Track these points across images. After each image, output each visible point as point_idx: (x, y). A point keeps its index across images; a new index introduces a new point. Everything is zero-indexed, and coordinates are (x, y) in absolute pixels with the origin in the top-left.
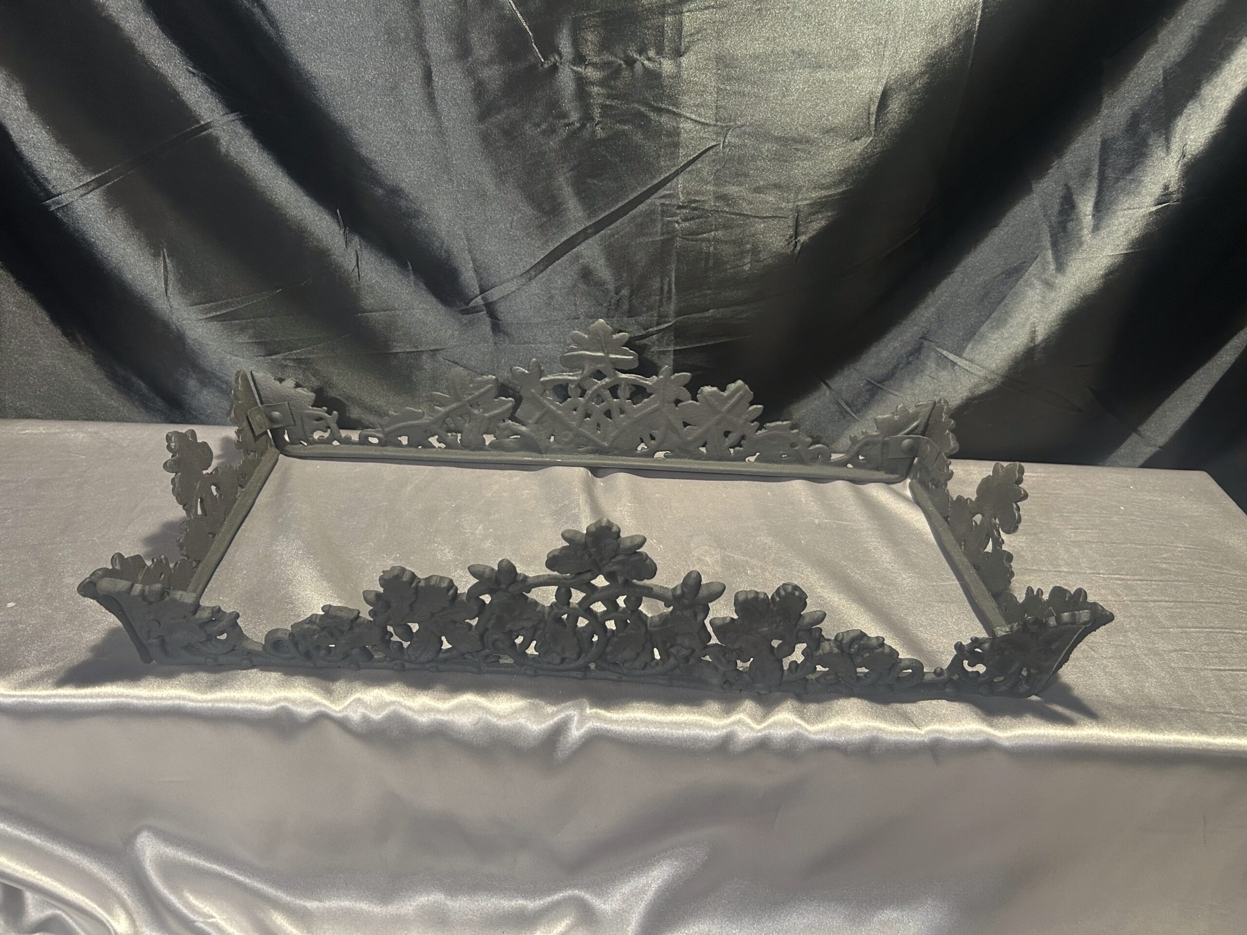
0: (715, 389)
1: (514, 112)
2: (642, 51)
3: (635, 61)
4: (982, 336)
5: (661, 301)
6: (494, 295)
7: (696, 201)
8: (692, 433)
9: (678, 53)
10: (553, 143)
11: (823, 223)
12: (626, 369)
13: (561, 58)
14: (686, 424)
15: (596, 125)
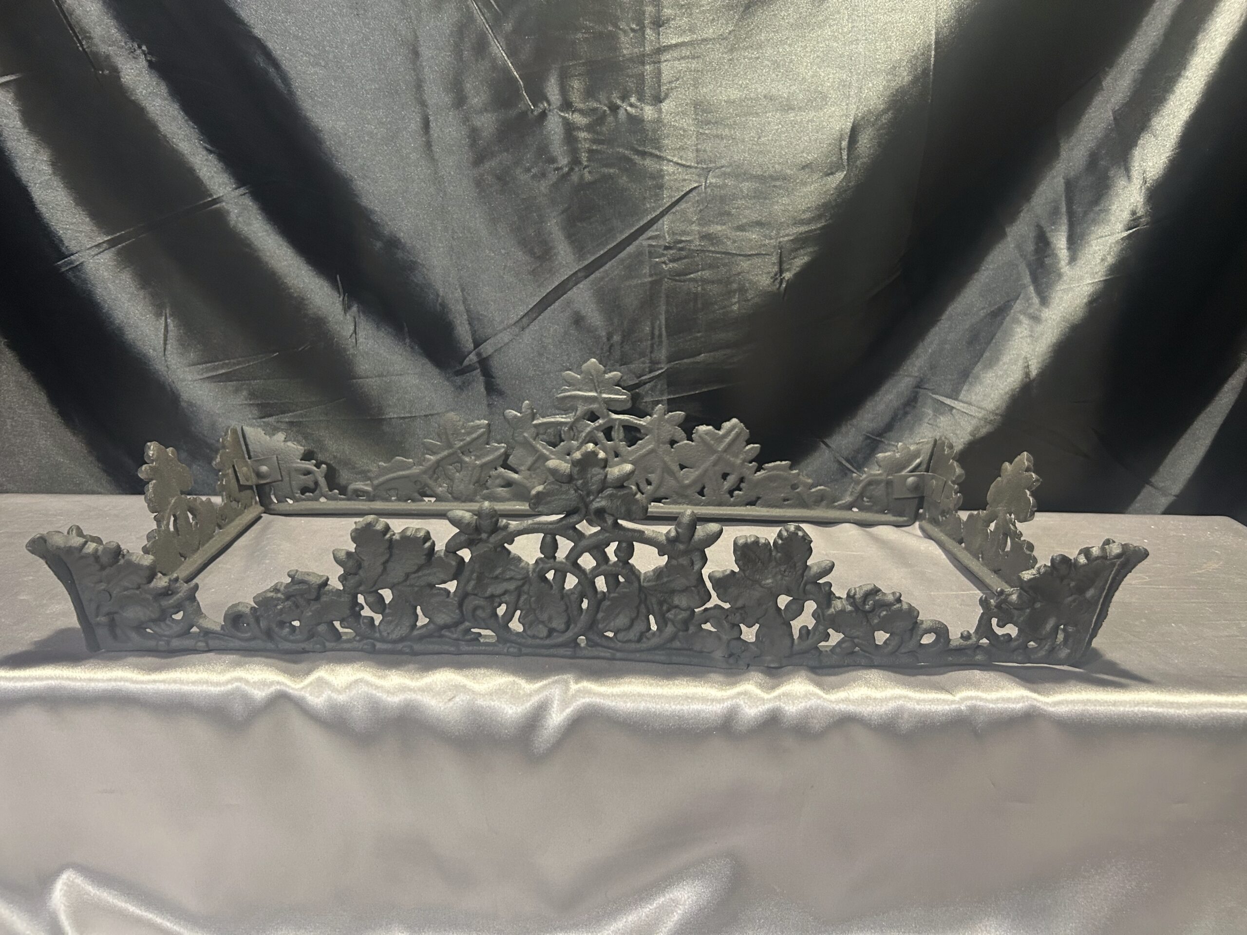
0: (710, 427)
1: (506, 158)
2: (624, 98)
3: (618, 107)
4: (977, 377)
5: (652, 346)
6: (487, 348)
7: (681, 242)
8: (689, 476)
9: (658, 100)
10: (543, 186)
11: (806, 259)
12: (619, 409)
13: (549, 104)
14: (682, 467)
15: (584, 169)
